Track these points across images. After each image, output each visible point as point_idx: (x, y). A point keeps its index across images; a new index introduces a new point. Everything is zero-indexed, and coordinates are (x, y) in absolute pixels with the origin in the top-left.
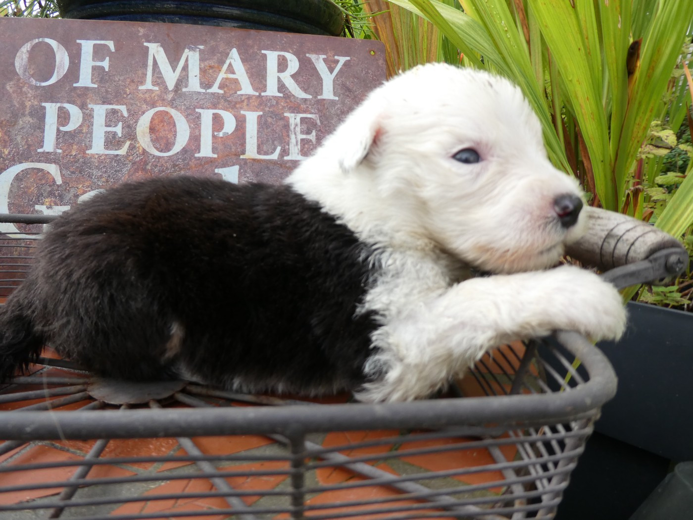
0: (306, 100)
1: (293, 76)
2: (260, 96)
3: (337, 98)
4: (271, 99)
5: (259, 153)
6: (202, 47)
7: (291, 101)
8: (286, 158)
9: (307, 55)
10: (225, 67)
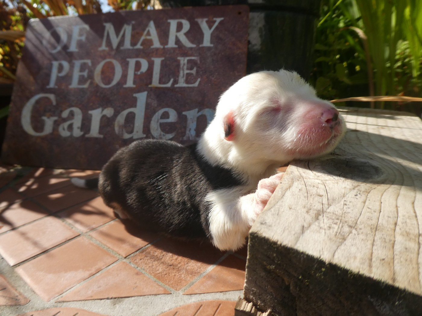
1: (186, 34)
2: (164, 48)
4: (170, 50)
5: (160, 83)
6: (134, 22)
7: (182, 50)
8: (176, 86)
9: (196, 20)
10: (146, 32)
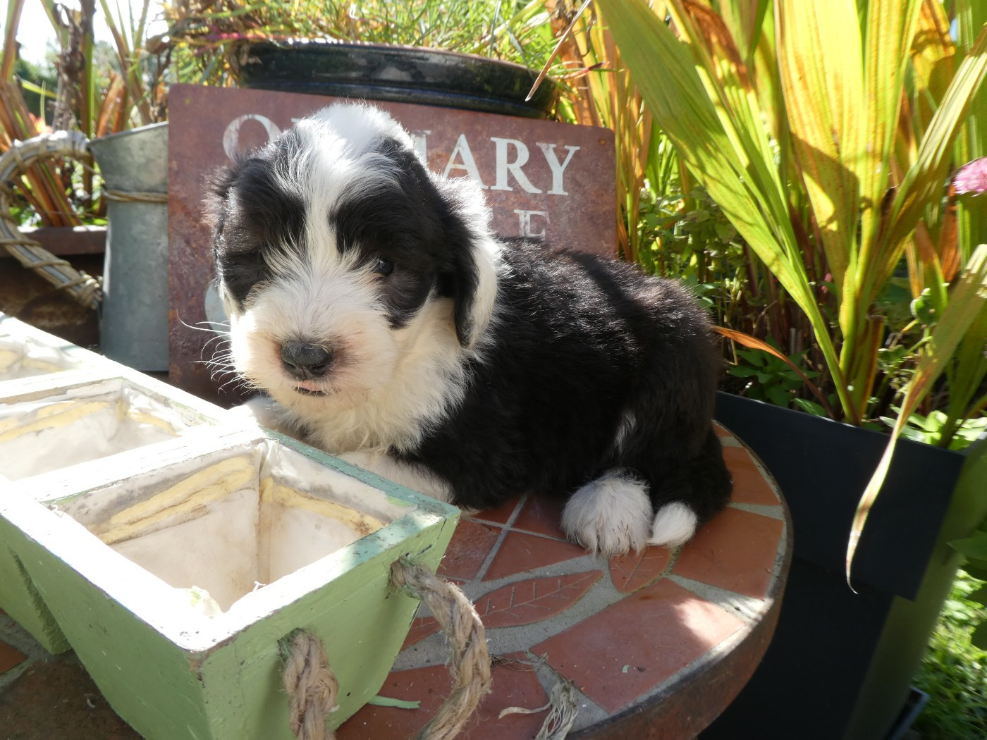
0: (535, 195)
1: (524, 168)
2: (490, 190)
3: (566, 194)
4: (500, 194)
6: (428, 132)
7: (521, 197)
9: (537, 144)
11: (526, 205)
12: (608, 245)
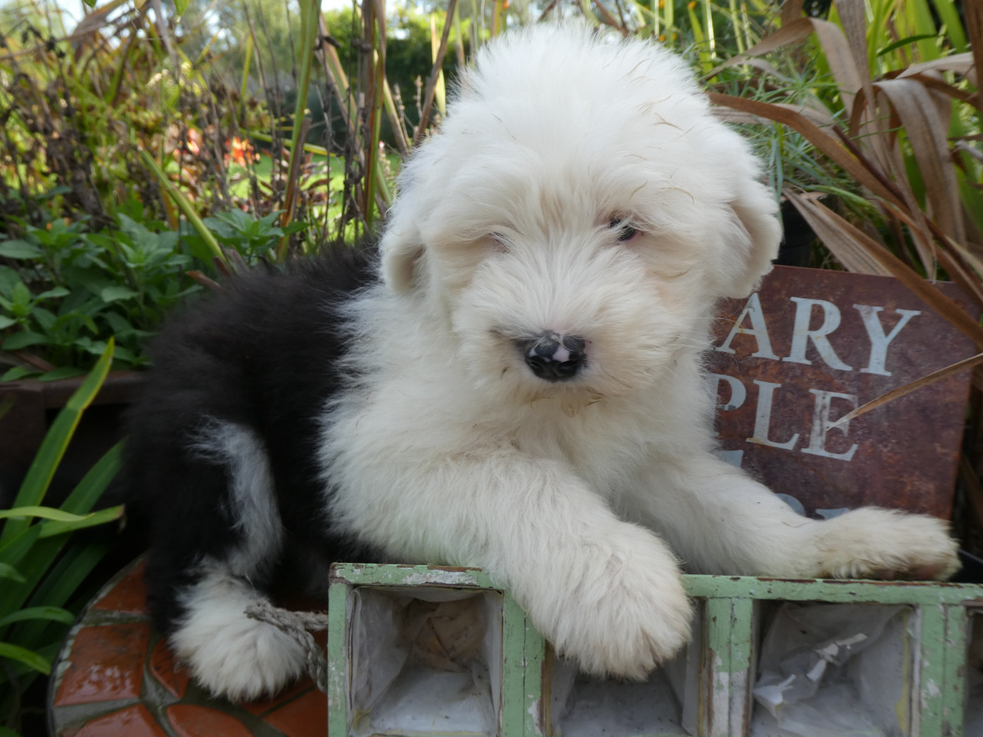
0: (842, 373)
1: (830, 337)
2: (780, 362)
3: (889, 374)
4: (794, 368)
5: (770, 438)
7: (821, 373)
8: (804, 451)
9: (855, 306)
10: (742, 317)
11: (827, 385)
12: (944, 451)
